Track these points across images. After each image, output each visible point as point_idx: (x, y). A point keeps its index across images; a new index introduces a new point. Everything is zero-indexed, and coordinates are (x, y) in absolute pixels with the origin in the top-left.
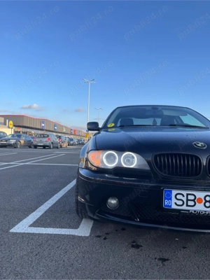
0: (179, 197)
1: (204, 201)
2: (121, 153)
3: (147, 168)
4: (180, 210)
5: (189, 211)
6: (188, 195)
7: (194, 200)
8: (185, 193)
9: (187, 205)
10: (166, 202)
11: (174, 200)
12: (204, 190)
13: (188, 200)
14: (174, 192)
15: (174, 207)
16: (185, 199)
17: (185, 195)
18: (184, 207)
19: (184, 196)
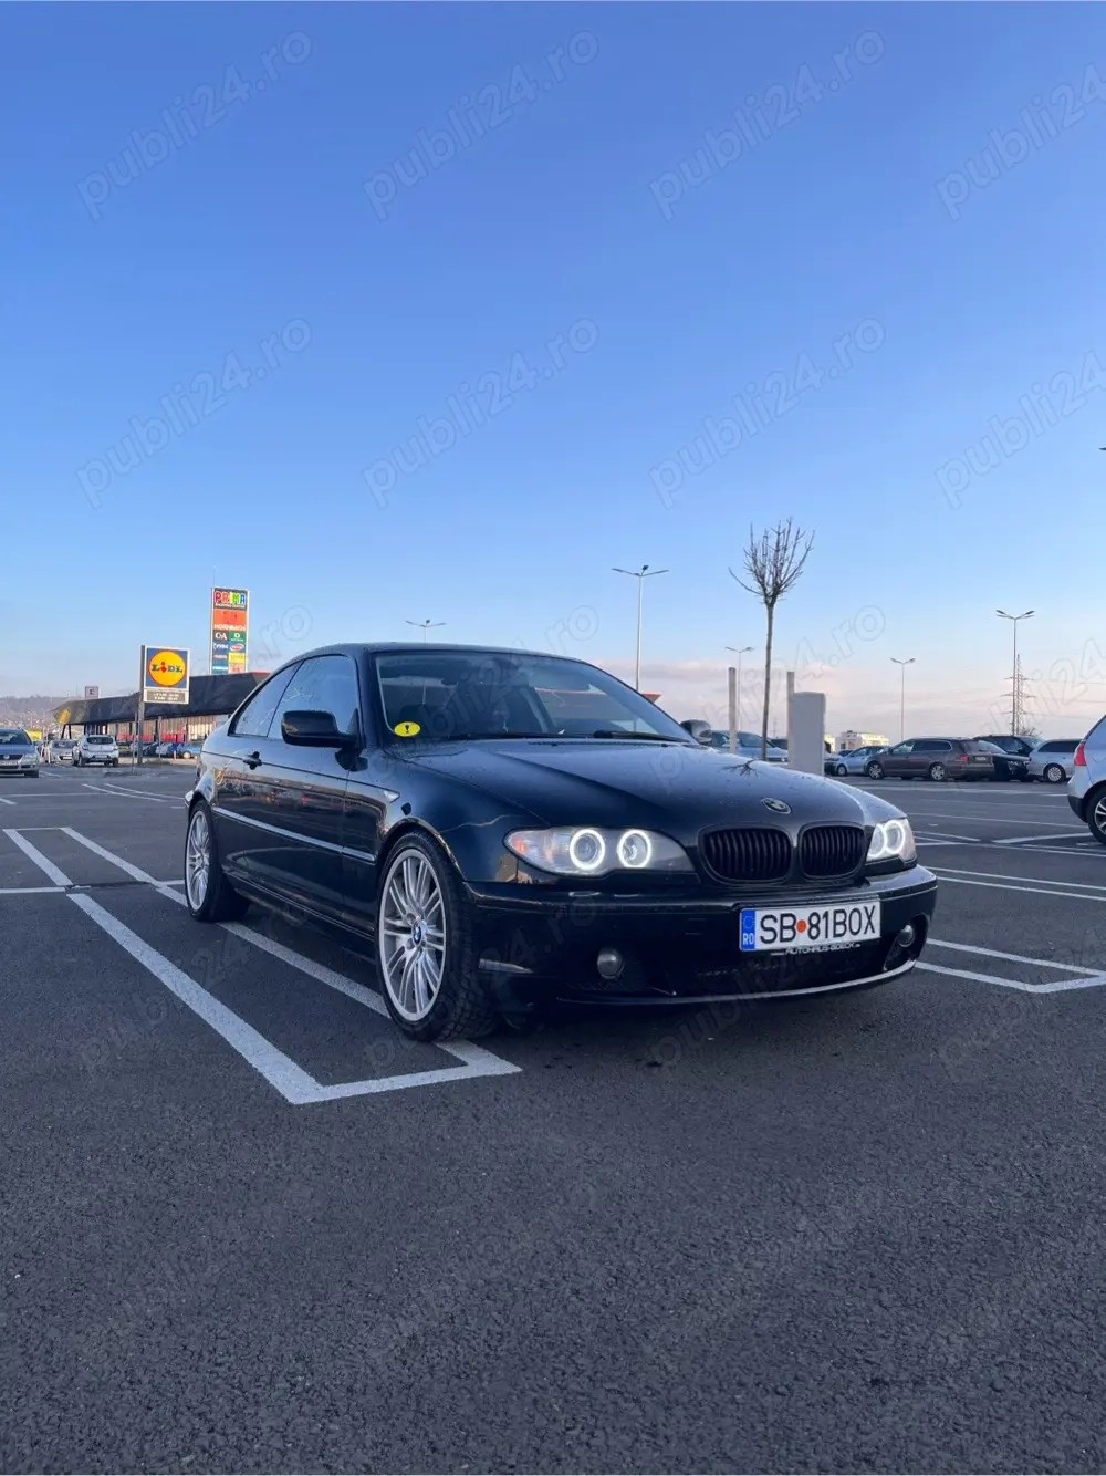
0: (769, 923)
1: (808, 926)
2: (615, 832)
3: (688, 866)
4: (768, 952)
5: (784, 950)
6: (783, 916)
7: (792, 927)
8: (777, 913)
9: (782, 940)
10: (745, 939)
11: (759, 932)
12: (808, 904)
13: (783, 928)
14: (760, 914)
15: (760, 946)
16: (777, 927)
17: (778, 918)
18: (777, 945)
19: (775, 920)
